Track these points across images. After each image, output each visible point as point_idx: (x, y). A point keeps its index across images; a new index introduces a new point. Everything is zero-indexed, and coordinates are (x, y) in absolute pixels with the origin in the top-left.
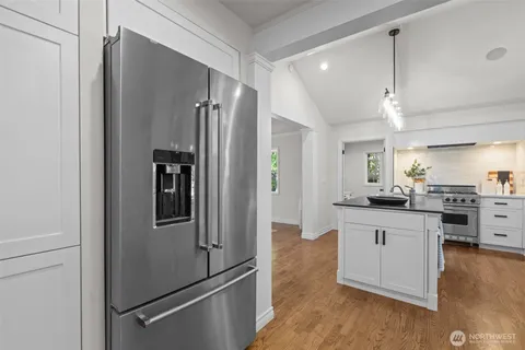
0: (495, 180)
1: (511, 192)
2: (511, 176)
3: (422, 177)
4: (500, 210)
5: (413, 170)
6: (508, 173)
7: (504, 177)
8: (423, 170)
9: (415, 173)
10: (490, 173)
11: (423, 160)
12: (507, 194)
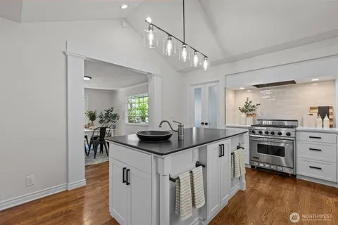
0: (315, 115)
1: (331, 126)
2: (330, 111)
3: (254, 112)
4: (315, 144)
5: (246, 107)
6: (328, 108)
7: (324, 112)
8: (254, 106)
9: (248, 110)
10: (311, 108)
11: (252, 97)
12: (327, 128)
